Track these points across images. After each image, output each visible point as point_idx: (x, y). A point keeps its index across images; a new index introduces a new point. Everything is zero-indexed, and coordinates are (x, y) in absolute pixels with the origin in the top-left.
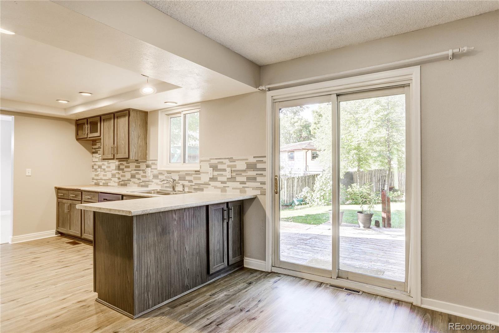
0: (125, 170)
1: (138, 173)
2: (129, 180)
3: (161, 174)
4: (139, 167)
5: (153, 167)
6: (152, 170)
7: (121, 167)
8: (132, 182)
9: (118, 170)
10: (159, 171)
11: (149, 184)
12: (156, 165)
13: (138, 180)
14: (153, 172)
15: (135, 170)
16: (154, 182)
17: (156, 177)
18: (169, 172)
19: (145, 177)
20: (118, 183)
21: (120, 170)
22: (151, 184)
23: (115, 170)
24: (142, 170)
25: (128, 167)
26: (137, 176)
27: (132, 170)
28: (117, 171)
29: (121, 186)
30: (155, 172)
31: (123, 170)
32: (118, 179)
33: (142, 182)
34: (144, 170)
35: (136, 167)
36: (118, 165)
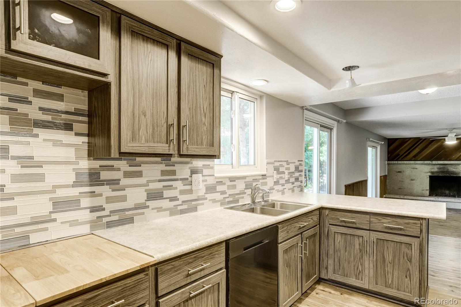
0: (124, 182)
1: (170, 187)
2: (137, 207)
3: (220, 183)
4: (174, 173)
5: (206, 172)
6: (206, 178)
7: (105, 175)
8: (153, 209)
9: (91, 185)
10: (216, 178)
11: (198, 205)
12: (212, 168)
13: (171, 201)
14: (206, 181)
15: (160, 181)
16: (208, 199)
17: (210, 189)
18: (232, 179)
19: (191, 191)
20: (91, 222)
21: (103, 185)
22: (203, 204)
23: (73, 186)
24: (181, 179)
25: (139, 174)
26: (167, 193)
27: (148, 182)
28: (88, 189)
29: (107, 227)
30: (211, 181)
31: (113, 183)
32: (91, 212)
33: (181, 203)
34: (187, 179)
35: (163, 173)
36: (90, 169)
